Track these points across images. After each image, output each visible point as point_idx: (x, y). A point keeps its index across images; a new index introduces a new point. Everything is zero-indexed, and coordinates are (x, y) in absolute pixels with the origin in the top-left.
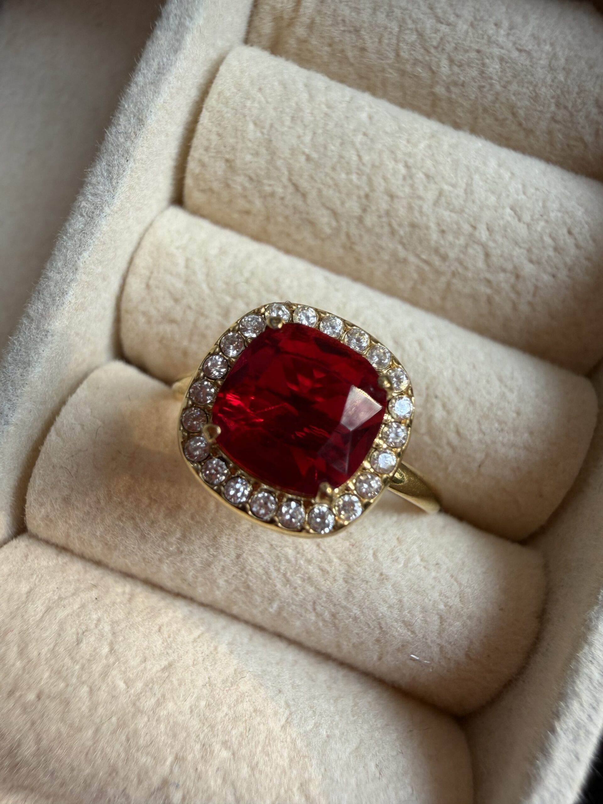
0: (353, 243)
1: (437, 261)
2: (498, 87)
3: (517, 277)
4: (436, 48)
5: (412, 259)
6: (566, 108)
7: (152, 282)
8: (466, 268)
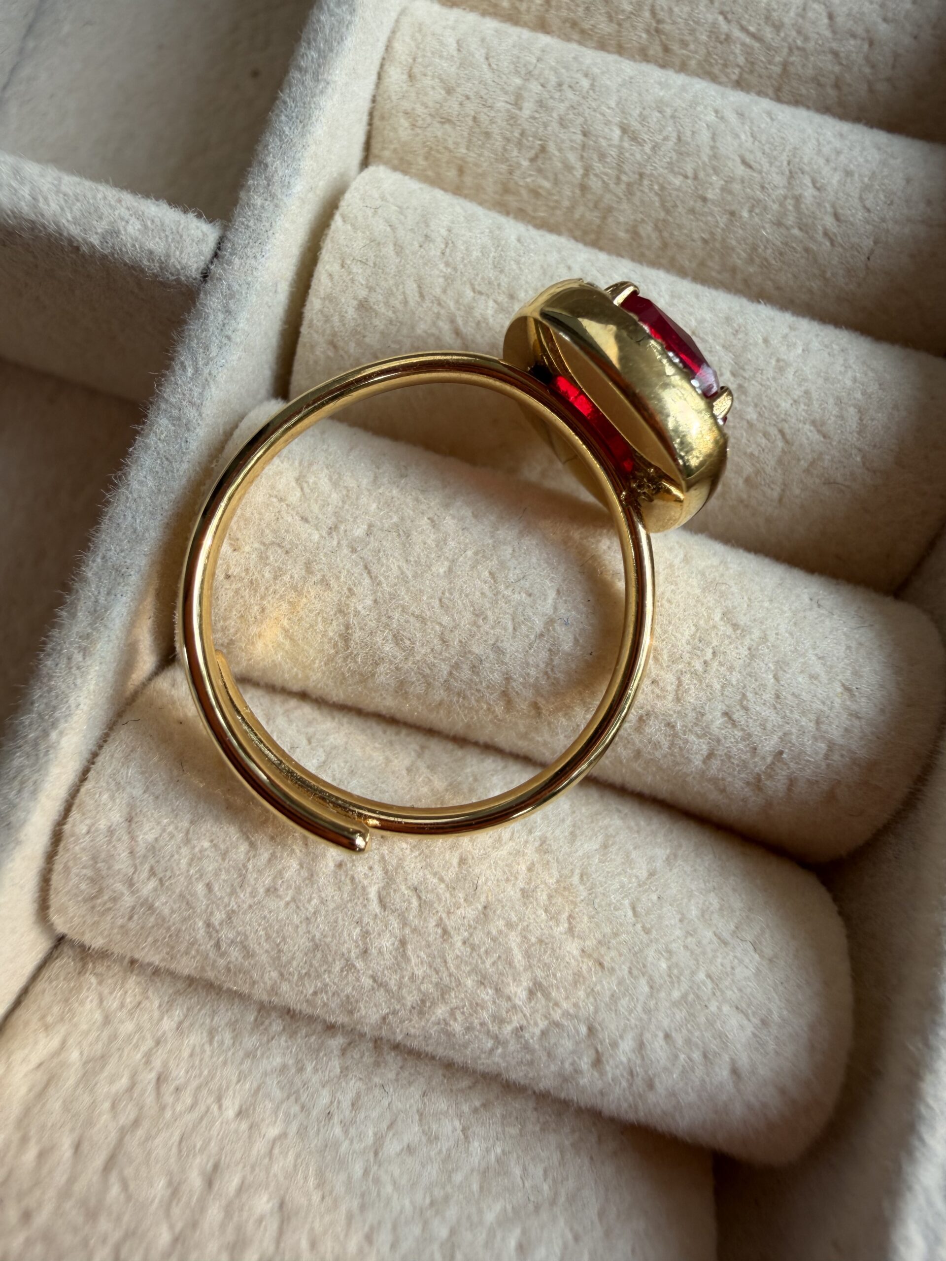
0: (659, 22)
1: (768, 33)
5: (737, 33)
7: (415, 70)
8: (806, 39)
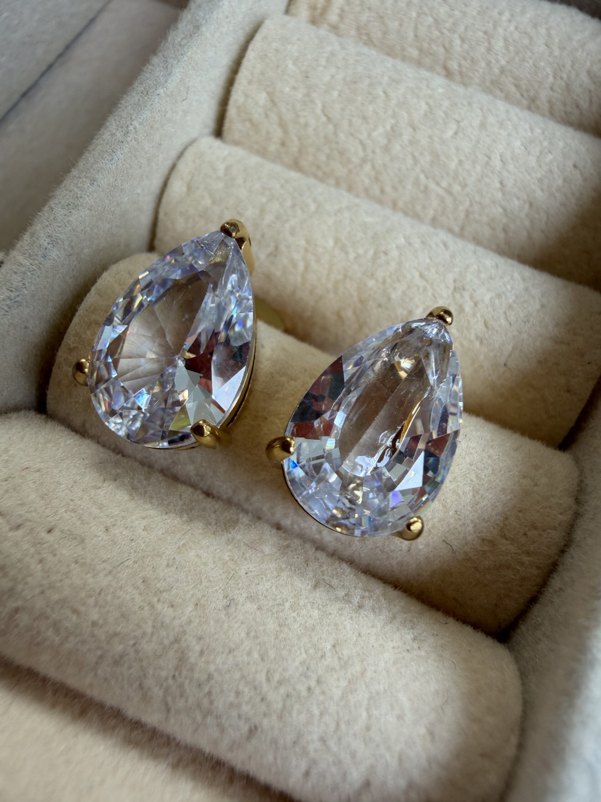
2: (503, 62)
3: (531, 205)
4: (449, 30)
6: (562, 78)
